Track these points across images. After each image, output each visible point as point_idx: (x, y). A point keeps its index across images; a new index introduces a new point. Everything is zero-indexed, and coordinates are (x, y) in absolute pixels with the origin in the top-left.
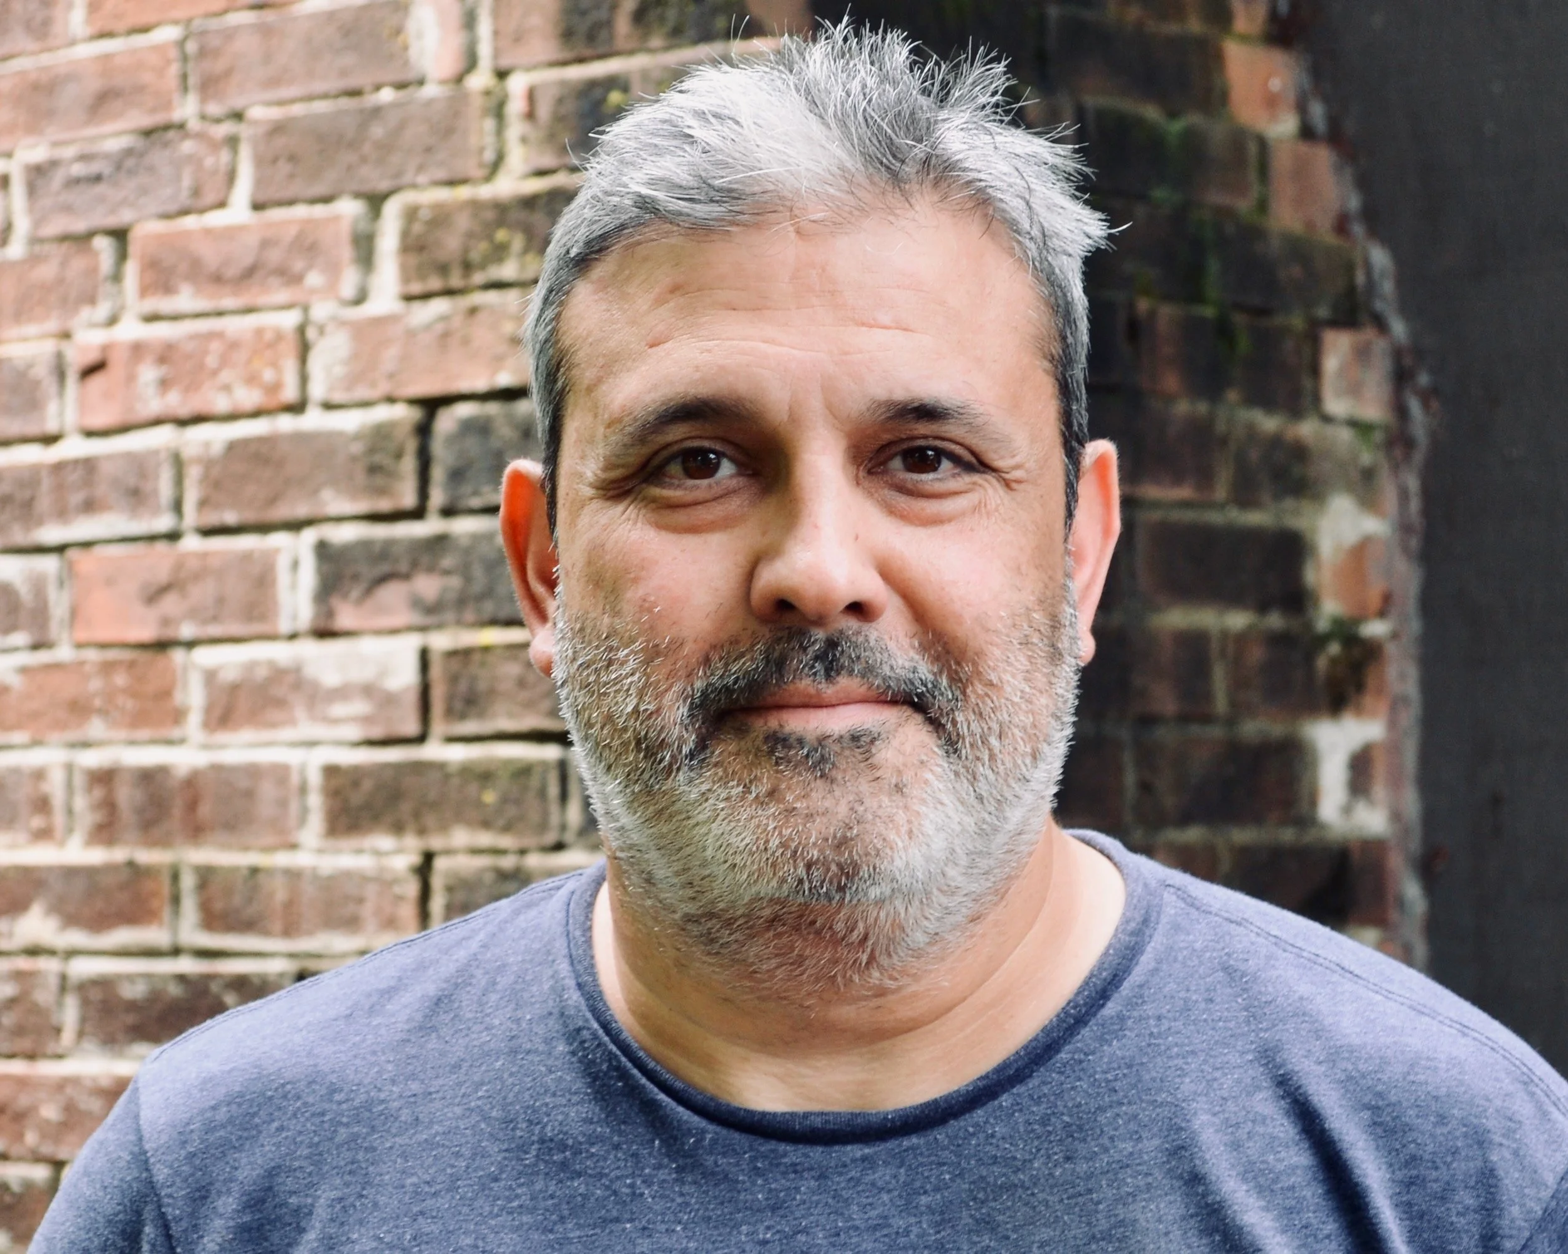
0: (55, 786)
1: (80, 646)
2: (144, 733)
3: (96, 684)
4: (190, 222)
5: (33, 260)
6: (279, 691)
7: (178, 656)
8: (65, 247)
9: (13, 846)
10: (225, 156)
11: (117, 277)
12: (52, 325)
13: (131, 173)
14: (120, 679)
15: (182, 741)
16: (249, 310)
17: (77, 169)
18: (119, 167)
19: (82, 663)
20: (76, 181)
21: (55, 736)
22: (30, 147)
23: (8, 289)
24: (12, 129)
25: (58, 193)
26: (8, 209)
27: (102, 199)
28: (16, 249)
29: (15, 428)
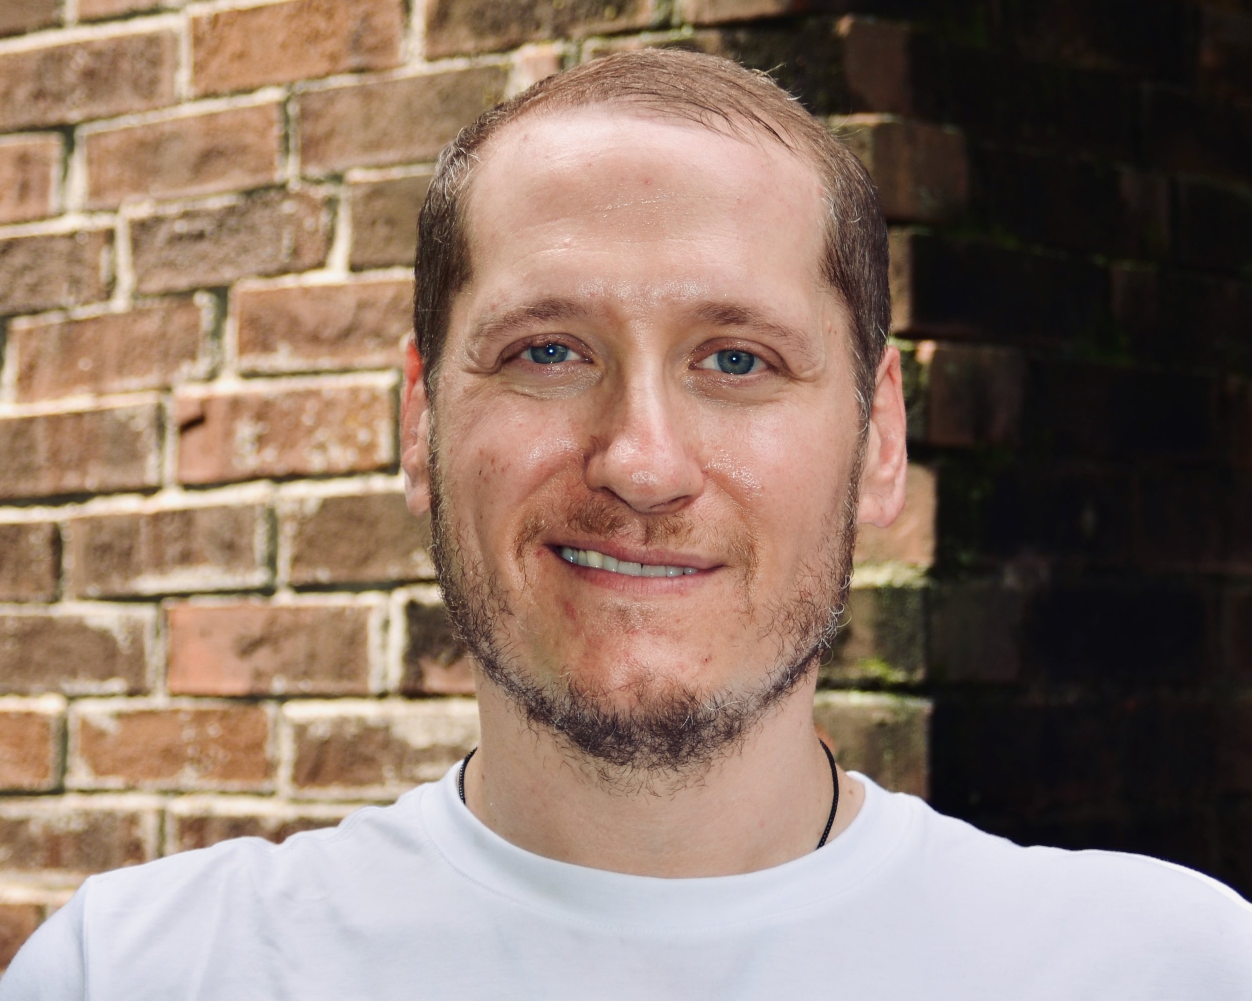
0: (147, 831)
1: (174, 695)
2: (235, 784)
3: (189, 733)
4: (289, 281)
5: (137, 313)
6: (368, 749)
7: (270, 709)
8: (166, 303)
10: (324, 218)
11: (217, 333)
12: (154, 378)
13: (233, 231)
14: (213, 730)
15: (272, 794)
16: (345, 370)
17: (181, 227)
18: (220, 225)
19: (176, 712)
20: (177, 239)
21: (149, 783)
22: (137, 203)
23: (112, 341)
24: (118, 185)
25: (161, 249)
26: (113, 265)
27: (203, 257)
28: (120, 303)
29: (116, 478)
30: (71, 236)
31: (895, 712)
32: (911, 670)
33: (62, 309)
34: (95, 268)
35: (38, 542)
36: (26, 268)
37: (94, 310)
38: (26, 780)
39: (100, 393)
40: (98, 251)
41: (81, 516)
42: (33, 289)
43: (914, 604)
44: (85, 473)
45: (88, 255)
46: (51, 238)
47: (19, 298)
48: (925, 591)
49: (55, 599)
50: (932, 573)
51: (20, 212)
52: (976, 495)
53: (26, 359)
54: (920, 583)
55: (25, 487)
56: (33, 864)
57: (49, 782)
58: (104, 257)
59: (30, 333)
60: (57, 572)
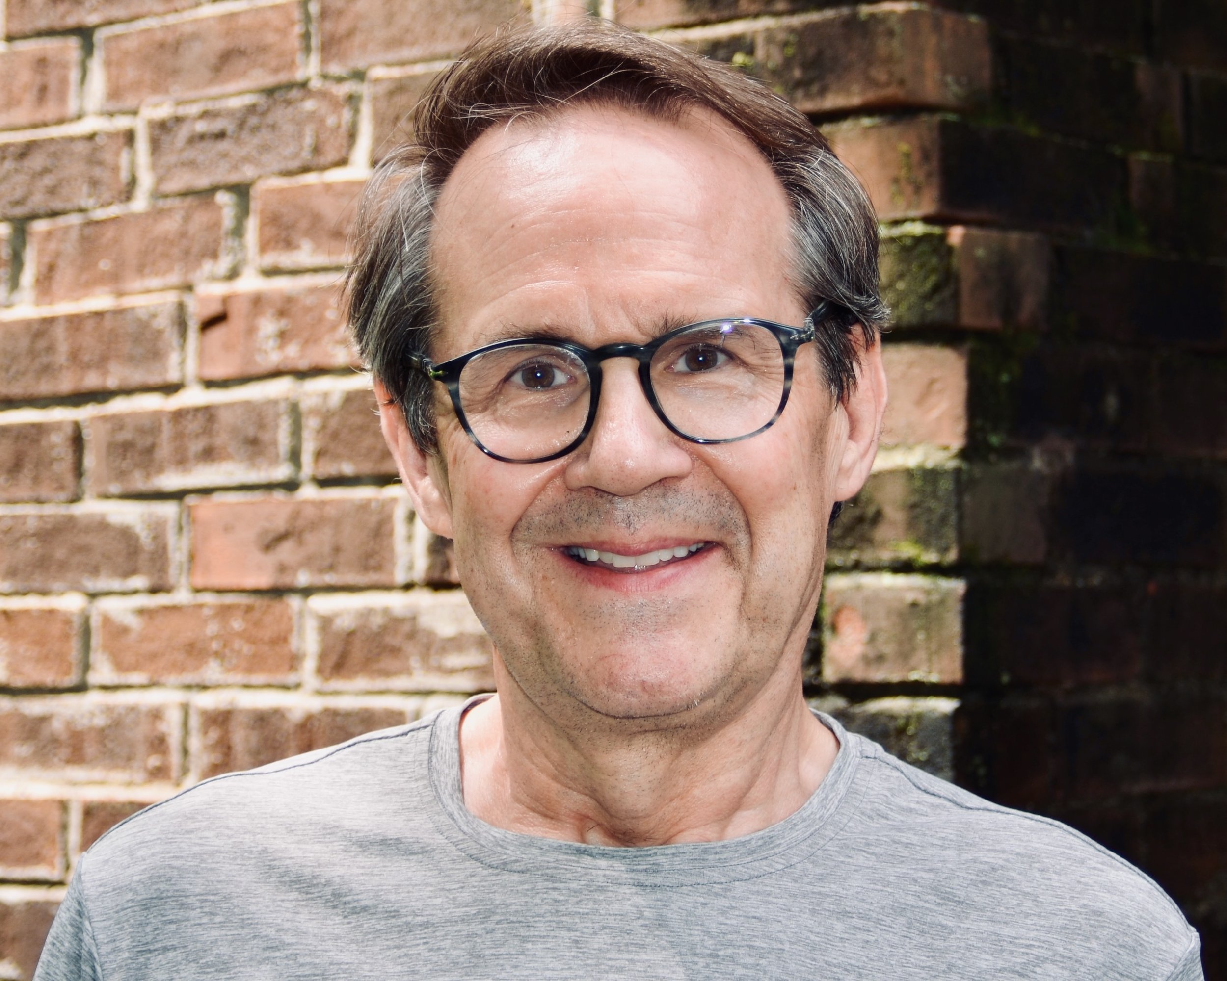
0: (171, 726)
1: (198, 591)
2: (258, 678)
3: (212, 628)
4: (311, 178)
5: (157, 214)
6: (391, 640)
7: (294, 602)
8: (189, 201)
9: (129, 784)
10: (346, 115)
11: (238, 231)
13: (255, 130)
14: (237, 624)
15: (298, 686)
17: (201, 127)
18: (241, 125)
19: (200, 606)
20: (201, 138)
21: (172, 679)
22: (156, 105)
23: (132, 241)
24: (137, 86)
25: (182, 150)
26: (133, 165)
27: (225, 155)
28: (140, 204)
29: (137, 377)
30: (91, 137)
31: (928, 592)
32: (945, 550)
33: (81, 210)
34: (116, 169)
35: (59, 441)
36: (46, 171)
37: (114, 211)
38: (49, 678)
39: (120, 294)
40: (117, 154)
41: (102, 414)
42: (52, 191)
43: (946, 485)
44: (105, 373)
45: (108, 157)
46: (71, 139)
47: (38, 201)
48: (957, 471)
49: (76, 499)
50: (964, 454)
51: (39, 116)
52: (1005, 378)
53: (46, 260)
54: (952, 464)
55: (45, 388)
56: (56, 760)
57: (71, 680)
58: (124, 159)
59: (49, 234)
60: (78, 471)
